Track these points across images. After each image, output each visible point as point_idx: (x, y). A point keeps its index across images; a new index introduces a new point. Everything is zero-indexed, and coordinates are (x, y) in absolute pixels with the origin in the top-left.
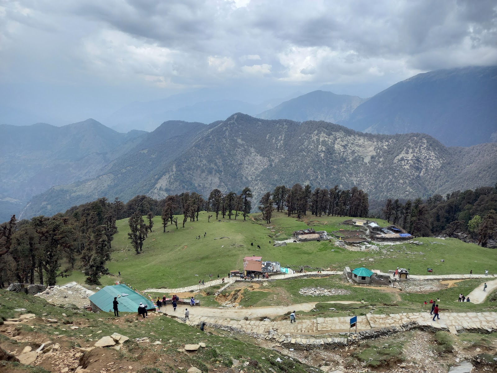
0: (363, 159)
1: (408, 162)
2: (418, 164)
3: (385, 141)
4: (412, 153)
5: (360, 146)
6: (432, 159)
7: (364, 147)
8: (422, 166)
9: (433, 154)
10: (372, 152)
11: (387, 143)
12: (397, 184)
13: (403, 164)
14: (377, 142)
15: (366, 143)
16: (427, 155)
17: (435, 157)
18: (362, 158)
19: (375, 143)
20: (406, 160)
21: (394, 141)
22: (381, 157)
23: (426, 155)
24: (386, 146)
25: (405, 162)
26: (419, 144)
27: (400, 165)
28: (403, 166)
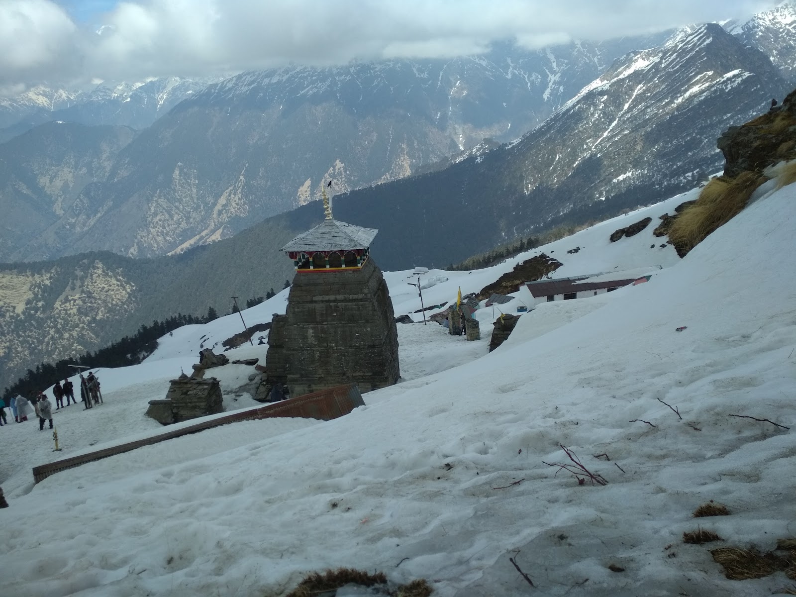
0: (14, 308)
1: (75, 304)
2: (91, 302)
3: (46, 272)
4: (80, 287)
5: (6, 287)
6: (113, 290)
7: (13, 288)
8: (99, 304)
9: (114, 281)
10: (27, 294)
11: (48, 275)
12: (60, 342)
13: (69, 307)
14: (33, 275)
15: (15, 280)
16: (105, 284)
17: (118, 285)
18: (12, 306)
19: (30, 278)
20: (73, 299)
21: (59, 270)
22: (40, 301)
23: (103, 285)
24: (47, 279)
25: (70, 304)
26: (90, 271)
27: (64, 310)
28: (69, 310)
